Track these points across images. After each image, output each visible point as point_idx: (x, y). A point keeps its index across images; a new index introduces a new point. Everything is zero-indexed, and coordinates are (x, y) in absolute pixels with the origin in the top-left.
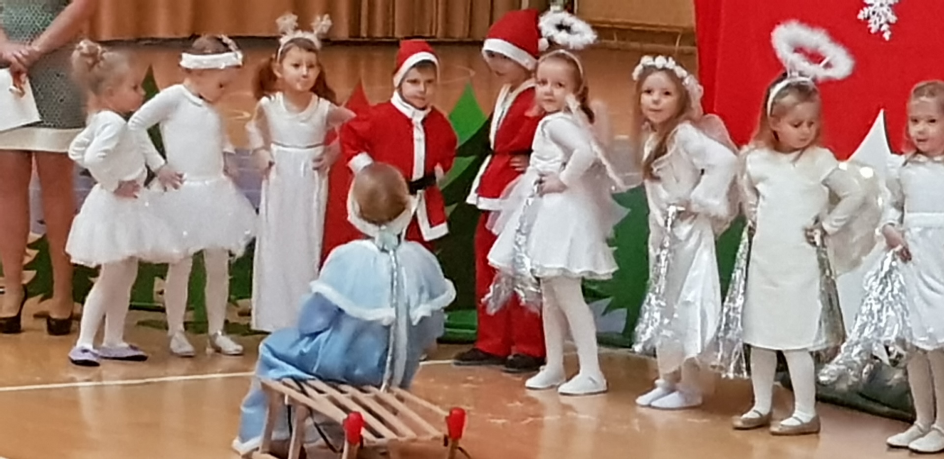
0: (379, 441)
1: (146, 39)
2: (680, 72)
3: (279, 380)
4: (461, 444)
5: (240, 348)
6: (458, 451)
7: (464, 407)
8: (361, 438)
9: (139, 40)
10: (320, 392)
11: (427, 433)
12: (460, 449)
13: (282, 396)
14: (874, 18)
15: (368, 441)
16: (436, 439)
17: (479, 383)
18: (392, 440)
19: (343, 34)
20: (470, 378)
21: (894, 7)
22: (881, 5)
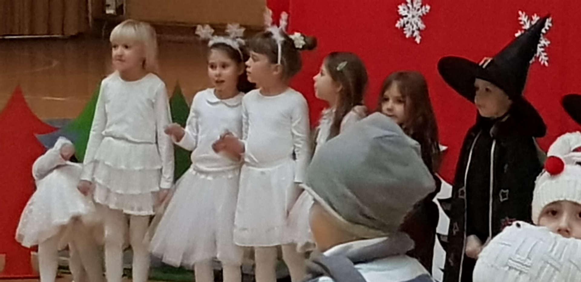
14: (408, 26)
21: (423, 18)
22: (413, 17)
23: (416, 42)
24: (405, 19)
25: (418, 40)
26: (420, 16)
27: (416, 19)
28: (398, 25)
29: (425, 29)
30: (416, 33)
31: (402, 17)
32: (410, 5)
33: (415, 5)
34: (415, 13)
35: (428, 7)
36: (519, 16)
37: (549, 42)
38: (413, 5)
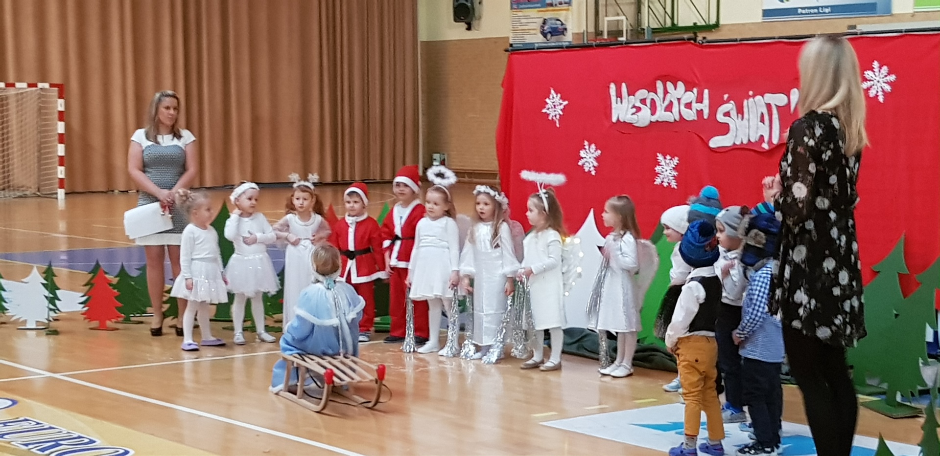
0: (343, 383)
1: (229, 186)
2: (492, 193)
3: (291, 355)
4: (384, 382)
5: (274, 338)
6: (383, 387)
7: (386, 364)
8: (333, 382)
9: (225, 186)
10: (312, 360)
11: (368, 378)
12: (384, 385)
13: (293, 362)
14: (587, 164)
15: (337, 383)
16: (371, 381)
17: (395, 352)
18: (349, 383)
19: (329, 179)
20: (391, 349)
21: (597, 159)
22: (590, 158)
23: (591, 174)
24: (585, 159)
25: (593, 173)
26: (595, 158)
27: (592, 160)
28: (580, 163)
29: (599, 166)
30: (592, 169)
31: (582, 158)
32: (588, 151)
33: (591, 150)
34: (591, 155)
35: (599, 152)
36: (657, 156)
37: (677, 173)
38: (589, 150)
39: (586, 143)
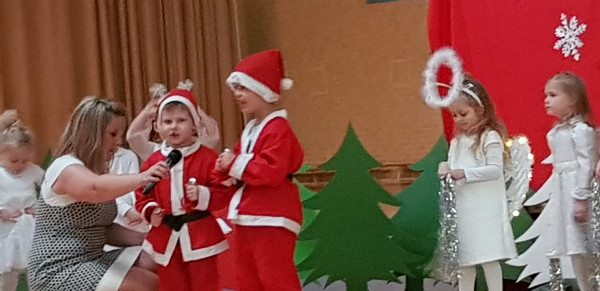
14: (566, 46)
21: (580, 36)
22: (571, 36)
23: (574, 60)
24: (563, 40)
25: (577, 58)
26: (577, 36)
27: (573, 39)
28: (557, 47)
29: (583, 47)
30: (575, 51)
31: (559, 39)
32: (566, 27)
33: (571, 26)
34: (572, 33)
35: (584, 26)
38: (569, 27)
39: (563, 16)
